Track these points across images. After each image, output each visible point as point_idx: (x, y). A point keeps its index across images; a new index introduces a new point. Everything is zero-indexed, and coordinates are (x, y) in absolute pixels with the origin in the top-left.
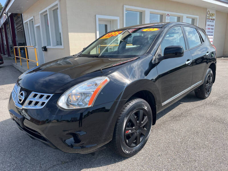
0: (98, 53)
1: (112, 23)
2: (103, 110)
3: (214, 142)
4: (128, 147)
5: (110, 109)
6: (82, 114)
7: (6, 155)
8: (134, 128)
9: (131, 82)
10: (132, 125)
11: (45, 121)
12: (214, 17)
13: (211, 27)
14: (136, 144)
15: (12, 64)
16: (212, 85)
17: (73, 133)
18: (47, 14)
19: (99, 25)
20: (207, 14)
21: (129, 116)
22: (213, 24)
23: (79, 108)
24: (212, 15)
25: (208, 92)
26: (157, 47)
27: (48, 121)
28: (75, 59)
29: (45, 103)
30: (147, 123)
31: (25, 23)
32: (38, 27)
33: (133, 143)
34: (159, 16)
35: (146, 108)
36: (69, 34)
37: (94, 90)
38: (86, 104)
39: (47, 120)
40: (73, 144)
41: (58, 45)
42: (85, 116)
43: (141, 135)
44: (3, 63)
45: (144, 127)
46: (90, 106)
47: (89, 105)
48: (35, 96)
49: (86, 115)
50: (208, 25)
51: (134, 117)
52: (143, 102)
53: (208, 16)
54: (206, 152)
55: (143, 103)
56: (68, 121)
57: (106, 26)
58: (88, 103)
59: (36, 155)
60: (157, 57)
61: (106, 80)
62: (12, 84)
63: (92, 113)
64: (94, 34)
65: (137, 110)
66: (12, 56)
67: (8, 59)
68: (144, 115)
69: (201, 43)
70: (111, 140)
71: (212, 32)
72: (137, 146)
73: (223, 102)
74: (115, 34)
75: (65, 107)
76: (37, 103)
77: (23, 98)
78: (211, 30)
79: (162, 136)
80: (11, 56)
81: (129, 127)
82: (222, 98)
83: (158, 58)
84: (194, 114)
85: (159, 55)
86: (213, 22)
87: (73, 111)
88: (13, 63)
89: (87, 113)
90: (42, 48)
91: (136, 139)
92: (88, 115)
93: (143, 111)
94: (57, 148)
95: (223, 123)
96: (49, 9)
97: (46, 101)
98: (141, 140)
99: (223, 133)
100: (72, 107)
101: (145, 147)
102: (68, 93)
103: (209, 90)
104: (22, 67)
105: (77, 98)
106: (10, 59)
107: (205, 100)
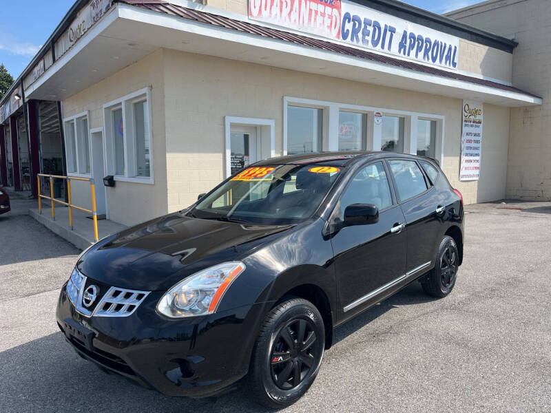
0: (228, 204)
1: (259, 131)
2: (233, 320)
3: (440, 381)
4: (277, 388)
5: (244, 318)
6: (196, 327)
7: (47, 407)
8: (288, 352)
9: (285, 269)
10: (286, 348)
11: (129, 342)
12: (480, 117)
13: (473, 138)
14: (294, 384)
15: (29, 211)
16: (456, 269)
17: (179, 359)
18: (121, 109)
19: (232, 135)
20: (464, 112)
21: (279, 330)
22: (479, 130)
23: (192, 315)
24: (476, 112)
25: (449, 283)
26: (333, 206)
27: (135, 341)
28: (184, 223)
29: (134, 306)
30: (314, 343)
31: (66, 122)
32: (99, 134)
33: (288, 382)
34: (359, 116)
35: (311, 316)
36: (169, 155)
37: (219, 285)
38: (205, 309)
39: (133, 339)
40: (181, 379)
41: (140, 174)
42: (202, 331)
43: (303, 367)
44: (9, 209)
45: (309, 351)
46: (212, 312)
47: (209, 311)
48: (116, 294)
49: (204, 329)
50: (467, 134)
51: (289, 333)
52: (307, 306)
53: (466, 114)
54: (420, 399)
55: (306, 308)
56: (171, 340)
57: (246, 137)
58: (208, 307)
59: (104, 407)
60: (333, 223)
61: (240, 268)
62: (34, 261)
63: (213, 325)
64: (221, 155)
65: (294, 319)
66: (24, 189)
67: (16, 197)
68: (308, 330)
69: (427, 188)
70: (246, 373)
71: (477, 148)
72: (295, 388)
73: (476, 306)
74: (261, 173)
75: (168, 313)
76: (119, 307)
77: (93, 298)
78: (473, 145)
79: (345, 371)
80: (22, 190)
81: (279, 351)
82: (476, 296)
83: (333, 225)
84: (413, 330)
85: (337, 219)
86: (479, 127)
87: (182, 321)
88: (32, 210)
89: (205, 326)
90: (104, 179)
91: (292, 374)
92: (206, 329)
93: (305, 321)
94: (152, 388)
95: (466, 346)
96: (126, 101)
97: (137, 304)
98: (302, 378)
99: (461, 365)
100: (180, 315)
101: (312, 391)
102: (175, 289)
103: (449, 280)
104: (55, 220)
105: (189, 299)
106: (22, 199)
107: (442, 300)
